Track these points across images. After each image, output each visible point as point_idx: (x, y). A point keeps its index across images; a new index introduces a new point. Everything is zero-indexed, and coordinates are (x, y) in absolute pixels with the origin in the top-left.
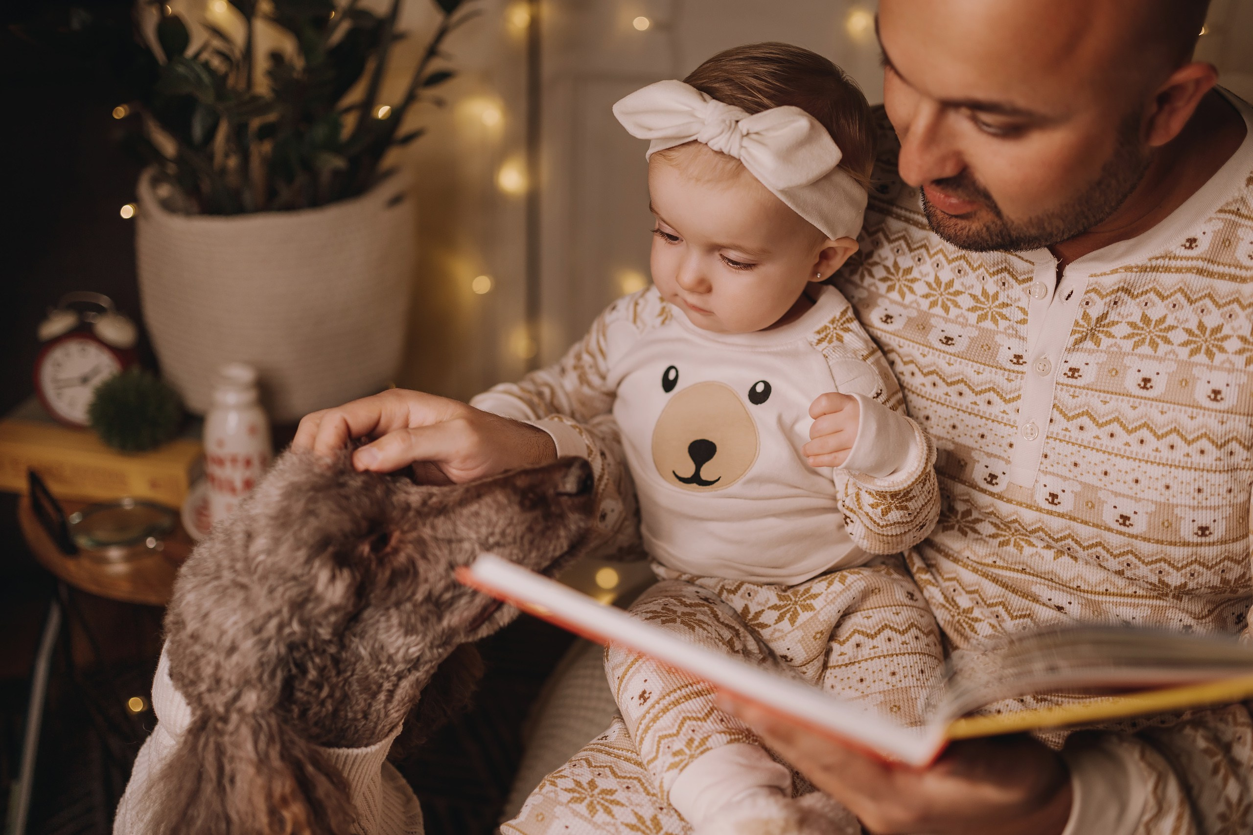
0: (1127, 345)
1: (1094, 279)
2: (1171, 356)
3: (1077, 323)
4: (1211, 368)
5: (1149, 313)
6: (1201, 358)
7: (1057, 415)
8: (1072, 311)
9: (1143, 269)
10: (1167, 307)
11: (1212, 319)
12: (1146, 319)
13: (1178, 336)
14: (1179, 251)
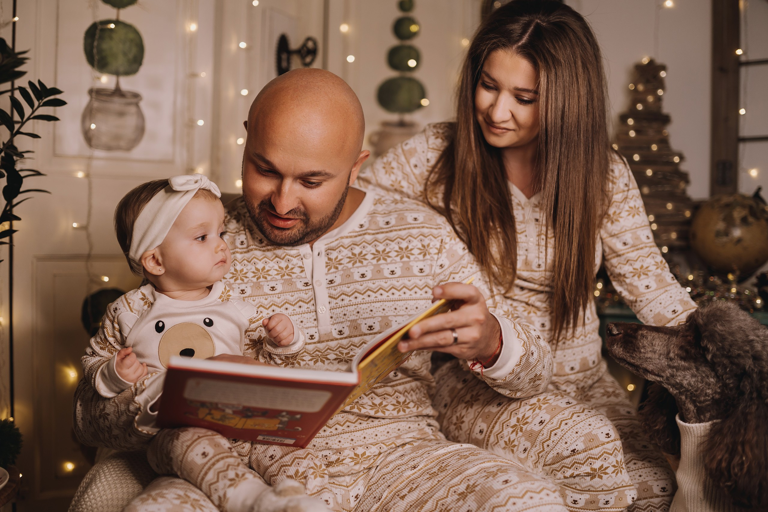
0: (350, 265)
2: (369, 264)
3: (327, 263)
4: (387, 264)
5: (354, 252)
6: (382, 261)
7: (331, 300)
8: (323, 259)
10: (361, 248)
11: (381, 248)
12: (354, 254)
13: (370, 257)
14: (358, 229)
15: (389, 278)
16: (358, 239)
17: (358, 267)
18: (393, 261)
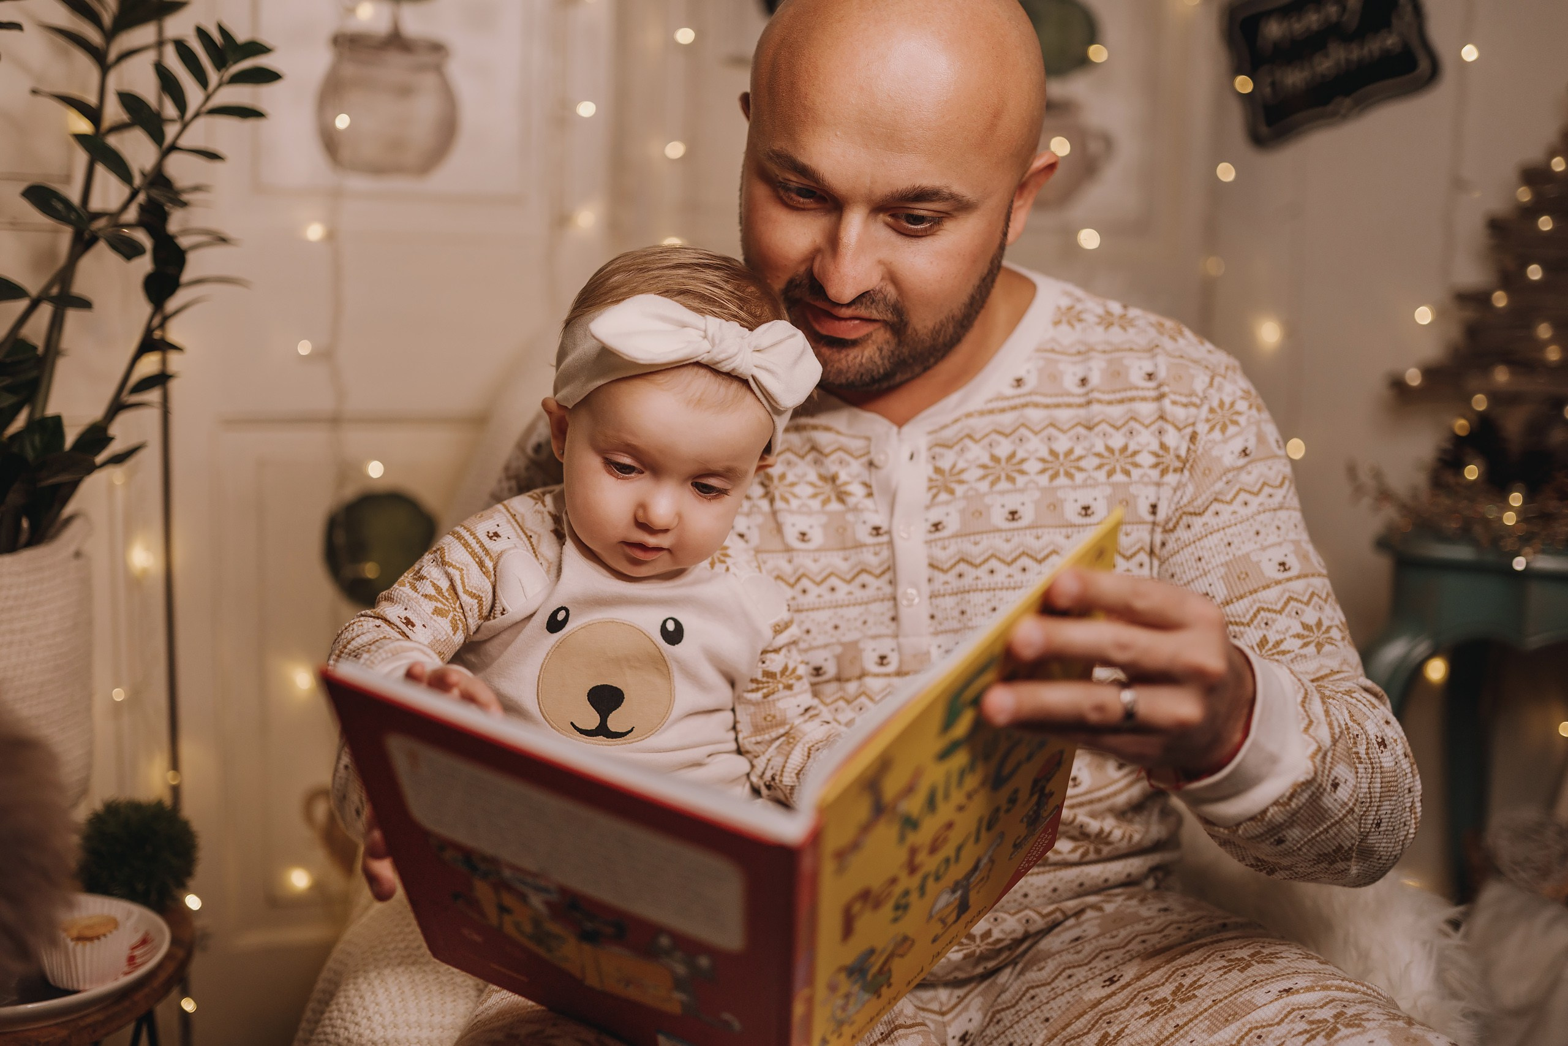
0: (984, 486)
1: (934, 435)
2: (1032, 485)
3: (930, 480)
4: (1075, 488)
5: (996, 452)
6: (1062, 480)
7: (934, 573)
8: (924, 466)
10: (1013, 442)
11: (1061, 445)
12: (995, 459)
13: (1032, 466)
14: (1009, 391)
15: (1075, 526)
16: (1007, 419)
18: (1089, 482)
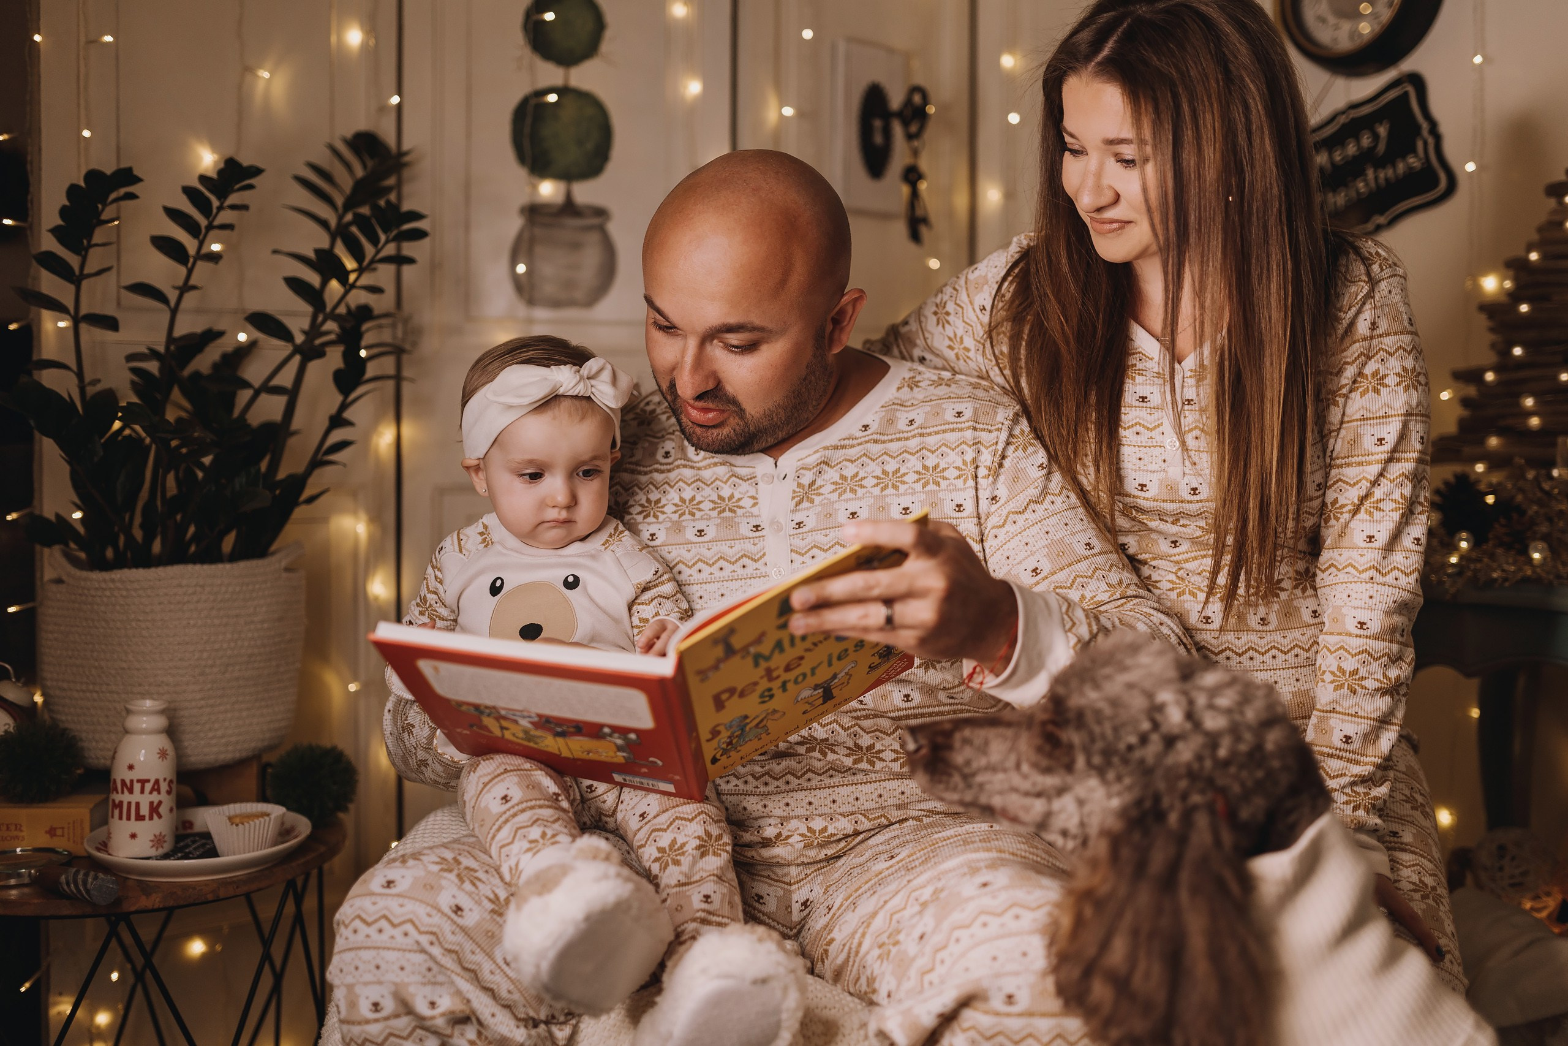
0: (834, 497)
1: (801, 462)
2: (868, 495)
3: (794, 492)
4: (898, 496)
5: (844, 473)
6: (890, 491)
7: (795, 556)
8: (790, 485)
9: (836, 448)
10: (857, 467)
11: (891, 467)
12: (843, 477)
13: (870, 482)
14: (858, 433)
16: (855, 451)
17: (847, 500)
18: (910, 491)
